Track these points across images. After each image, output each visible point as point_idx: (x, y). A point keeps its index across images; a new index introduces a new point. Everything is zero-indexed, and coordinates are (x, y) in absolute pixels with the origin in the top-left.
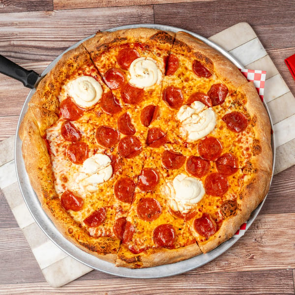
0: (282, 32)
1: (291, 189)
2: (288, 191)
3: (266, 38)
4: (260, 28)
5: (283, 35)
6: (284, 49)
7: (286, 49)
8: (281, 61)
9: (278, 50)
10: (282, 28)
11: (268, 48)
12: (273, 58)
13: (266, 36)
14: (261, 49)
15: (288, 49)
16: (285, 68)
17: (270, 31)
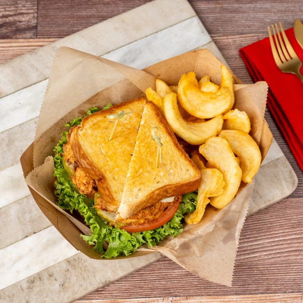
0: (236, 11)
1: (248, 254)
2: (242, 258)
3: (210, 20)
4: (202, 6)
5: (238, 16)
6: (239, 36)
7: (242, 36)
8: (235, 53)
9: (229, 37)
10: (236, 5)
11: (214, 33)
12: (221, 49)
13: (210, 17)
14: (203, 32)
15: (244, 36)
16: (240, 63)
17: (218, 10)
